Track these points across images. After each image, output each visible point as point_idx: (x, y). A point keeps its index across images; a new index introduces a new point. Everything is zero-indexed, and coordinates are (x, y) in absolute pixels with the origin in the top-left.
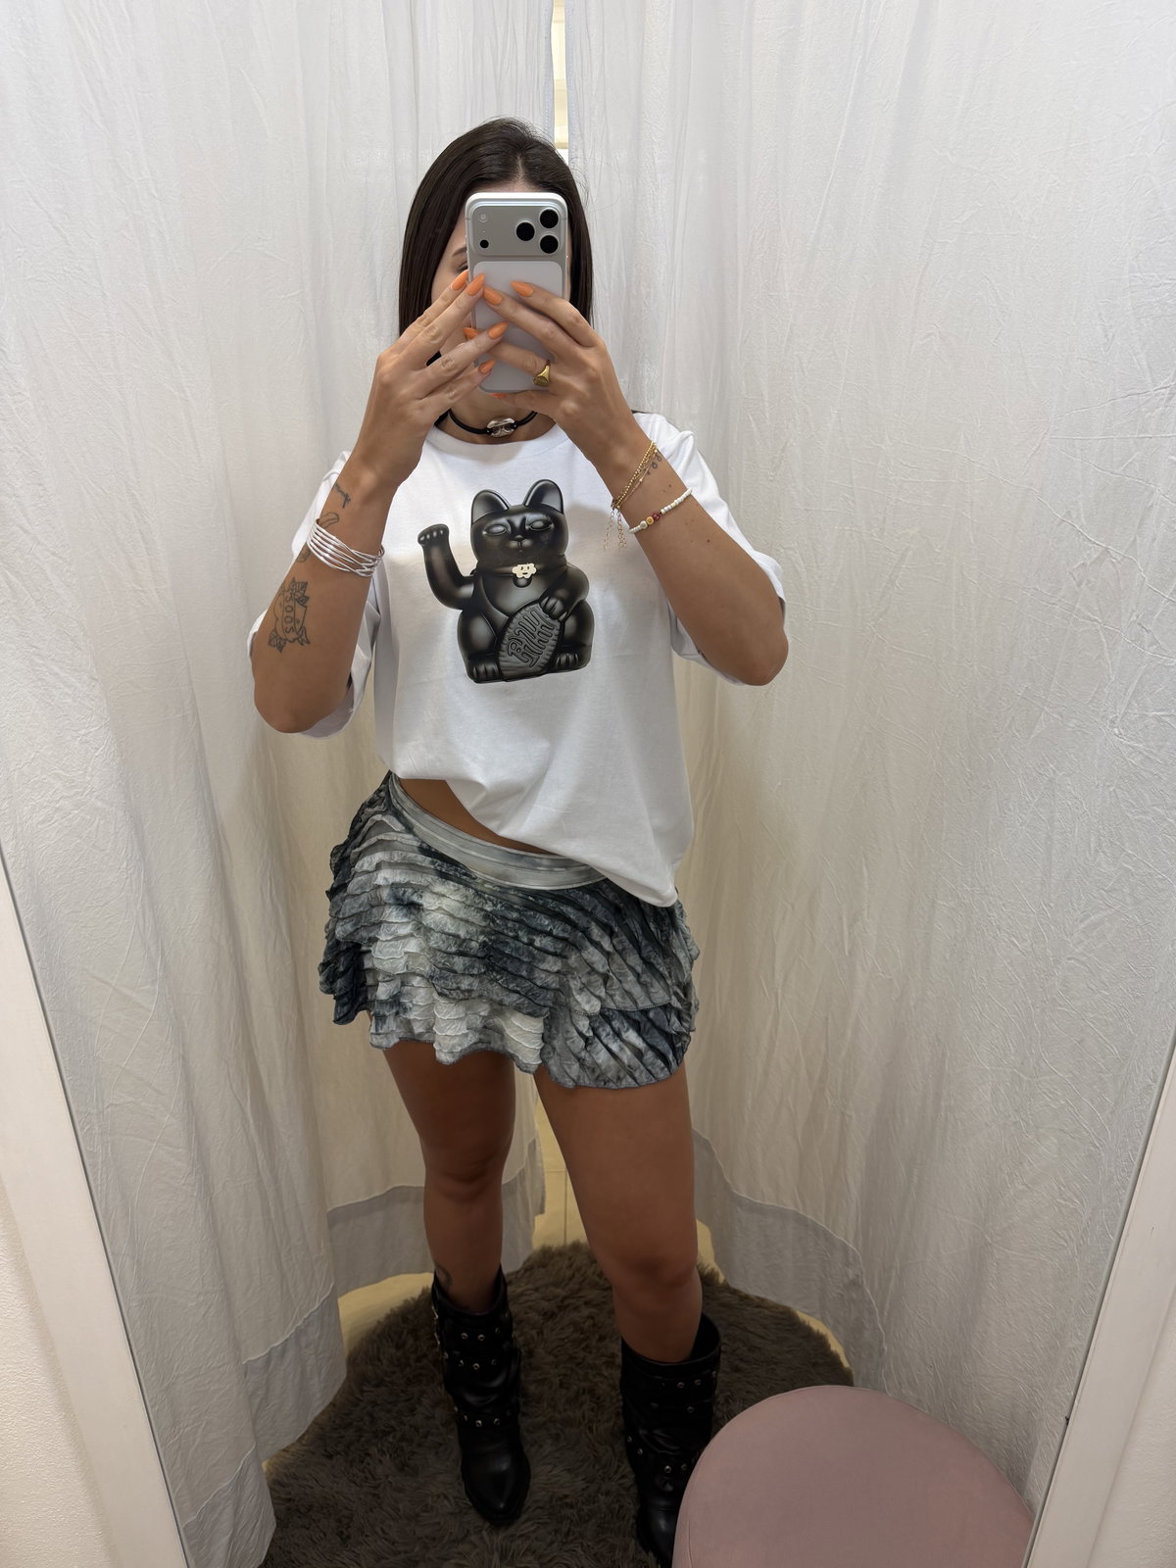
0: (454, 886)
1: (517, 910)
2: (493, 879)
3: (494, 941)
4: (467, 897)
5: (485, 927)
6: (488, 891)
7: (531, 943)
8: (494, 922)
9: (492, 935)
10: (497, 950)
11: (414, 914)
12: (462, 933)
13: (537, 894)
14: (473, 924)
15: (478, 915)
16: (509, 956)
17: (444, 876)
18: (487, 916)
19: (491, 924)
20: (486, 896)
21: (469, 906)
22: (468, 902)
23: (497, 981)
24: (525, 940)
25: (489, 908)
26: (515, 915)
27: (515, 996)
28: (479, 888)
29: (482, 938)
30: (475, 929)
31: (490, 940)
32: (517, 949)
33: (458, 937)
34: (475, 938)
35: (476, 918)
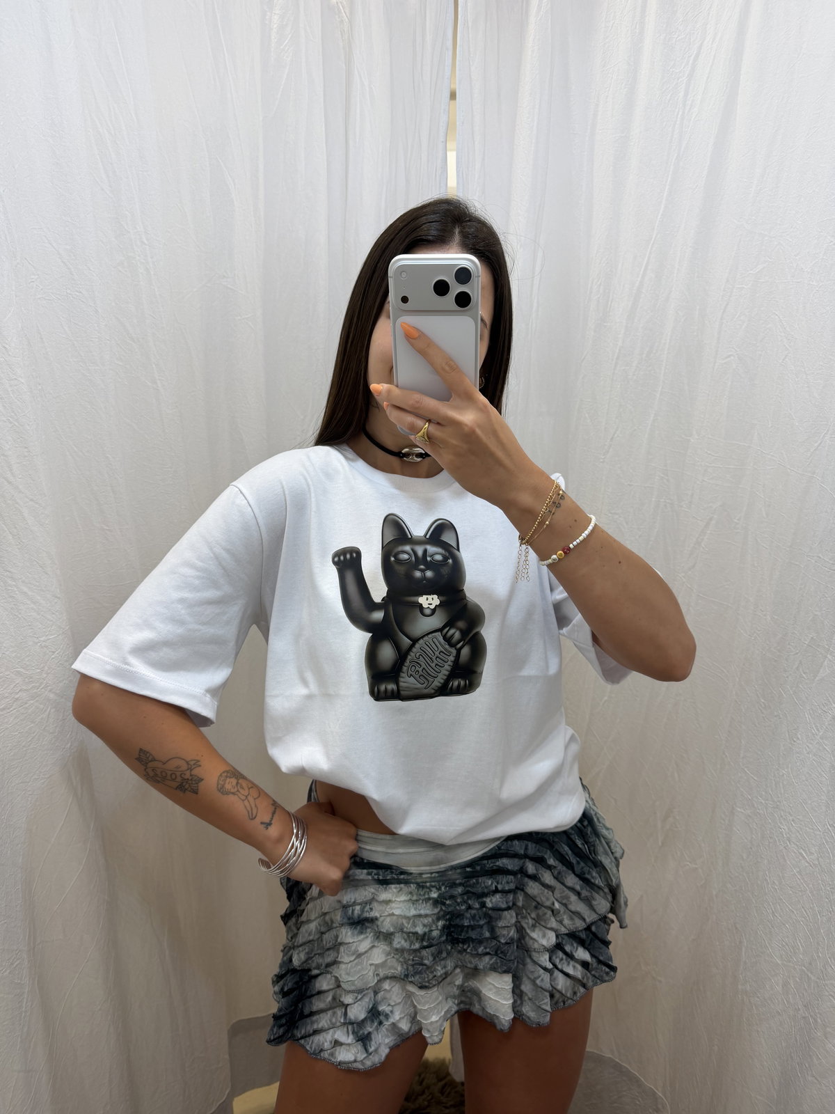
0: (396, 888)
1: (460, 884)
2: (428, 868)
3: (450, 920)
4: (411, 893)
5: (439, 912)
6: (428, 880)
7: (483, 905)
8: (444, 904)
9: (447, 915)
10: (456, 926)
11: (369, 928)
12: (420, 930)
13: (472, 863)
14: (426, 916)
15: (428, 904)
16: (468, 927)
17: (384, 883)
18: (436, 902)
19: (444, 908)
20: (428, 884)
21: (417, 901)
22: (415, 898)
23: (465, 950)
24: (477, 906)
25: (434, 895)
26: (460, 890)
27: (487, 958)
28: (419, 880)
29: (440, 923)
30: (430, 919)
31: (446, 921)
32: (473, 917)
33: (416, 933)
34: (433, 928)
35: (427, 909)
